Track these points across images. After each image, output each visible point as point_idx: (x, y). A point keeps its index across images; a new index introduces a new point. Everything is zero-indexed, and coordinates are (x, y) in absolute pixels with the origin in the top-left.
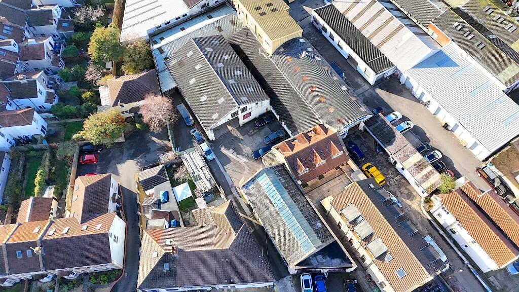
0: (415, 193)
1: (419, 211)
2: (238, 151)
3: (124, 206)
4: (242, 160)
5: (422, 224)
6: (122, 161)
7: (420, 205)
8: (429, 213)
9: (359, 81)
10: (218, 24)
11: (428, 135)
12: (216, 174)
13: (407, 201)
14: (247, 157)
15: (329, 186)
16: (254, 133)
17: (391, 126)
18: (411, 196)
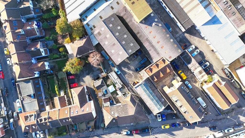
0: (197, 80)
1: (198, 87)
2: (129, 69)
3: (91, 94)
4: (131, 72)
5: (199, 92)
6: (84, 77)
7: (199, 85)
8: (202, 88)
11: (205, 55)
12: (122, 79)
13: (194, 84)
14: (133, 71)
15: (166, 80)
16: (134, 60)
17: (191, 56)
18: (196, 82)
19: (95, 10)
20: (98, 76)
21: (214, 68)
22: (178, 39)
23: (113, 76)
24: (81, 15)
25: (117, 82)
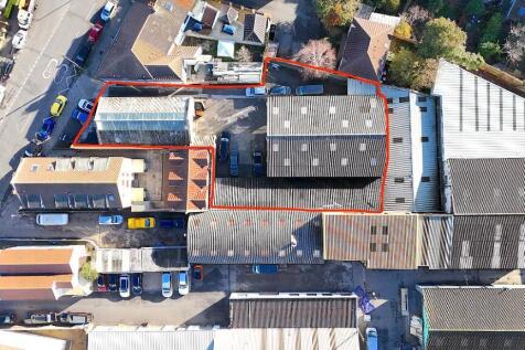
0: (106, 246)
1: (92, 237)
2: (241, 121)
4: (231, 120)
6: (298, 10)
7: (95, 242)
8: (85, 243)
9: (245, 286)
10: (407, 181)
14: (230, 126)
15: (158, 180)
16: (252, 147)
17: (168, 269)
18: (107, 240)
19: (424, 139)
20: (276, 41)
21: (105, 301)
22: (224, 272)
23: (251, 73)
24: (437, 100)
25: (231, 72)
